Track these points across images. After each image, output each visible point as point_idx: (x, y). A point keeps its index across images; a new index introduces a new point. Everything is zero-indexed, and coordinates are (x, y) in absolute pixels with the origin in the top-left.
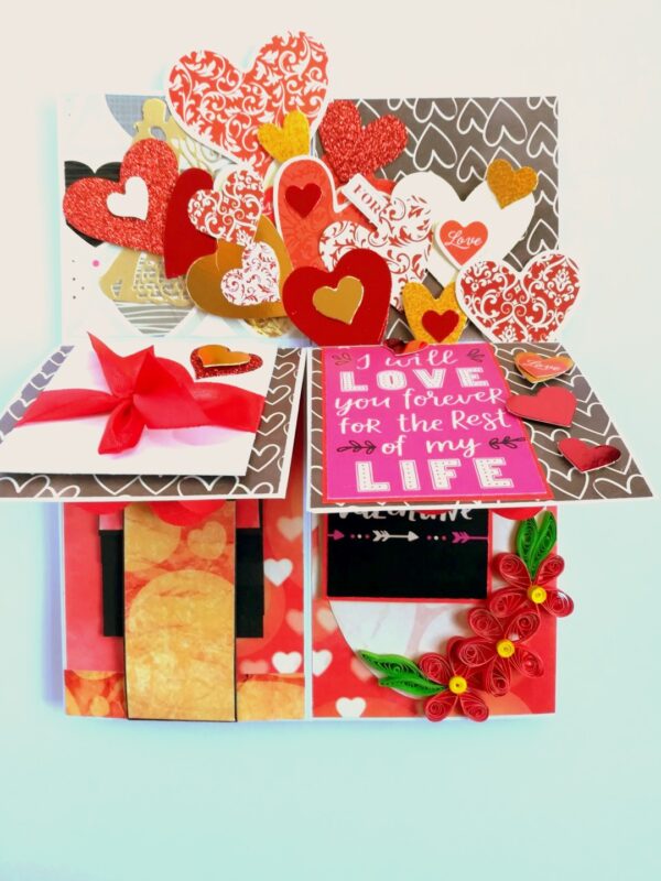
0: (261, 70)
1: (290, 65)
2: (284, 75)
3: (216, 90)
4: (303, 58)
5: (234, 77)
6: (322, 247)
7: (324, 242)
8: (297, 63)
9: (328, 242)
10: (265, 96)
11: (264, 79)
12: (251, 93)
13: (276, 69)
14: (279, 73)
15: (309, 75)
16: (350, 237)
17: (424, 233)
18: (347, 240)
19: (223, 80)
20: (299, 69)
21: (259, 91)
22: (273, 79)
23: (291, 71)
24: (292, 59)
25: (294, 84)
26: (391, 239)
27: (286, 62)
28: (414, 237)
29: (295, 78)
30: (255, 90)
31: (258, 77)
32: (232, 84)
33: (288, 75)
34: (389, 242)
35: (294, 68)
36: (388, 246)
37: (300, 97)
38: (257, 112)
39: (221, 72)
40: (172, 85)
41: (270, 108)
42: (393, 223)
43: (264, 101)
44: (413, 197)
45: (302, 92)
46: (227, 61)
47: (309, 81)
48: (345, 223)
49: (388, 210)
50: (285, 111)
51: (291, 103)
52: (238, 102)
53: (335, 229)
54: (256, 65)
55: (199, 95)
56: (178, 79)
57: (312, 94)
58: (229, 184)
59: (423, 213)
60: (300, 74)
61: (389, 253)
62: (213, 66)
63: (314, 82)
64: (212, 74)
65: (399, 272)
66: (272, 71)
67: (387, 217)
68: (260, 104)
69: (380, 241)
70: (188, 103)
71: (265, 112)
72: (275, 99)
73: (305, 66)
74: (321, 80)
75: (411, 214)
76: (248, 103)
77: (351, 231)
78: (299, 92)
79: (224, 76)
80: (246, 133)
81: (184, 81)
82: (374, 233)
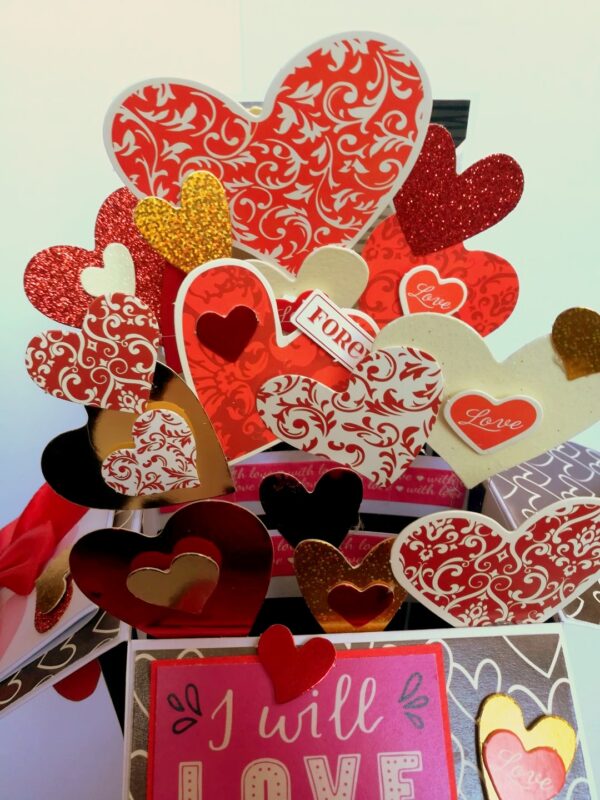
0: (289, 116)
1: (347, 106)
2: (332, 125)
3: (205, 154)
4: (373, 94)
5: (236, 131)
6: (261, 406)
7: (264, 401)
8: (359, 103)
9: (268, 399)
10: (297, 161)
11: (294, 131)
12: (271, 156)
13: (318, 115)
14: (323, 121)
15: (381, 125)
16: (304, 396)
17: (425, 401)
18: (298, 400)
19: (215, 137)
20: (364, 115)
21: (285, 152)
22: (312, 132)
23: (348, 117)
24: (350, 97)
25: (352, 139)
26: (368, 403)
27: (338, 103)
28: (407, 405)
30: (277, 151)
31: (284, 129)
32: (234, 141)
33: (343, 124)
34: (367, 408)
35: (352, 112)
36: (364, 413)
37: (361, 160)
38: (282, 185)
39: (209, 124)
40: (118, 148)
41: (304, 177)
42: (373, 384)
43: (295, 169)
44: (411, 351)
45: (366, 152)
46: (218, 103)
47: (381, 134)
48: (294, 377)
49: (366, 366)
50: (332, 183)
51: (344, 170)
52: (246, 171)
53: (279, 385)
54: (277, 109)
55: (172, 162)
56: (129, 137)
57: (382, 155)
58: (94, 319)
59: (424, 374)
60: (364, 122)
61: (366, 421)
62: (191, 111)
63: (391, 135)
64: (192, 127)
65: (381, 445)
66: (311, 119)
67: (364, 374)
68: (288, 173)
69: (350, 404)
70: (155, 175)
71: (297, 185)
72: (315, 164)
73: (374, 110)
74: (404, 133)
75: (403, 375)
76: (265, 173)
77: (304, 389)
78: (360, 152)
79: (216, 128)
80: (265, 216)
81: (139, 140)
82: (341, 394)
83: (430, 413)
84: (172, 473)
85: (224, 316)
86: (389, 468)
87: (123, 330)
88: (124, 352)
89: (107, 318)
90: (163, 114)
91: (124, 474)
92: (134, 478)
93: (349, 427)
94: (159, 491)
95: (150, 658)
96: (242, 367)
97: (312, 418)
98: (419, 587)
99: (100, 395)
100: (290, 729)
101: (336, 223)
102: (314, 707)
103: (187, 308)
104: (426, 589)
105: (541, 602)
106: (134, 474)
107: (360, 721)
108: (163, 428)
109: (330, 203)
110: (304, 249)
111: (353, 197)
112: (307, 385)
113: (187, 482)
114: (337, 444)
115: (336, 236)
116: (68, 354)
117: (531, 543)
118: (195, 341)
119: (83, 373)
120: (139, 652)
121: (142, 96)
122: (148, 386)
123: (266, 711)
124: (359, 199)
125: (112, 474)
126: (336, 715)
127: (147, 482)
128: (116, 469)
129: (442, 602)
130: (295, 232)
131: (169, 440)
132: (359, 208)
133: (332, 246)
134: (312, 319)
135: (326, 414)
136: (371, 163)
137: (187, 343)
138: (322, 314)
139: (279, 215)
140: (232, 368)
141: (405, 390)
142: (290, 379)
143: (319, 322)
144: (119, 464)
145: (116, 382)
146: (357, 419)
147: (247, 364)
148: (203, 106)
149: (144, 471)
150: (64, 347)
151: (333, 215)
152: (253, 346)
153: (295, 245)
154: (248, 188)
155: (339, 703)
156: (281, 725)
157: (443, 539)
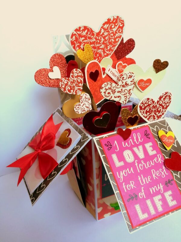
1: (112, 28)
2: (110, 32)
3: (87, 40)
4: (116, 26)
5: (93, 35)
6: (101, 90)
7: (102, 89)
8: (114, 28)
9: (103, 89)
10: (103, 39)
11: (103, 34)
12: (98, 39)
13: (107, 30)
14: (108, 31)
15: (117, 31)
16: (110, 86)
17: (132, 83)
18: (109, 88)
19: (89, 36)
21: (101, 38)
22: (106, 34)
23: (112, 30)
24: (113, 27)
25: (112, 35)
26: (122, 85)
27: (111, 28)
28: (129, 84)
29: (113, 33)
30: (100, 38)
31: (101, 33)
32: (92, 37)
33: (111, 32)
34: (122, 87)
35: (113, 29)
36: (121, 88)
37: (113, 39)
38: (99, 45)
39: (89, 33)
40: (71, 39)
41: (103, 43)
42: (123, 81)
43: (102, 41)
44: (130, 72)
45: (114, 37)
46: (91, 29)
47: (117, 33)
48: (108, 82)
49: (122, 77)
50: (108, 44)
51: (110, 41)
52: (94, 43)
53: (105, 85)
54: (101, 30)
55: (81, 42)
56: (74, 37)
57: (117, 37)
58: (72, 74)
59: (132, 77)
60: (115, 31)
61: (122, 90)
62: (86, 31)
63: (119, 33)
64: (86, 34)
65: (124, 95)
66: (106, 31)
67: (121, 79)
68: (101, 42)
69: (119, 86)
70: (77, 45)
71: (102, 45)
72: (106, 40)
73: (116, 29)
74: (121, 33)
75: (129, 78)
76: (97, 43)
77: (110, 85)
78: (113, 37)
79: (90, 34)
80: (95, 52)
81: (76, 38)
82: (117, 85)
83: (133, 85)
84: (87, 107)
85: (94, 72)
86: (126, 100)
87: (78, 76)
88: (77, 81)
89: (74, 74)
90: (81, 32)
91: (78, 109)
92: (80, 110)
93: (119, 92)
94: (85, 112)
95: (98, 139)
96: (97, 83)
97: (111, 91)
98: (142, 115)
99: (73, 92)
100: (128, 144)
101: (107, 52)
102: (131, 140)
103: (87, 71)
104: (143, 115)
105: (161, 114)
106: (80, 108)
107: (140, 140)
108: (85, 97)
109: (107, 48)
110: (101, 59)
111: (111, 47)
112: (111, 84)
113: (90, 109)
114: (116, 96)
115: (108, 55)
116: (68, 83)
117: (159, 101)
118: (89, 78)
119: (70, 87)
120: (96, 139)
121: (78, 29)
122: (82, 88)
123: (123, 143)
124: (112, 47)
125: (76, 109)
126: (135, 140)
127: (83, 110)
128: (77, 108)
129: (146, 117)
130: (100, 55)
131: (86, 100)
132: (112, 49)
133: (107, 57)
134: (109, 71)
135: (114, 90)
136: (115, 39)
137: (88, 79)
138: (110, 70)
139: (98, 51)
140: (95, 83)
141: (129, 81)
142: (107, 83)
143: (110, 71)
144: (77, 106)
145: (76, 88)
146: (120, 90)
147: (98, 82)
148: (88, 30)
149: (82, 107)
150: (67, 81)
151: (107, 51)
152: (99, 78)
153: (100, 58)
154: (93, 46)
155: (135, 138)
156: (127, 144)
157: (146, 103)
